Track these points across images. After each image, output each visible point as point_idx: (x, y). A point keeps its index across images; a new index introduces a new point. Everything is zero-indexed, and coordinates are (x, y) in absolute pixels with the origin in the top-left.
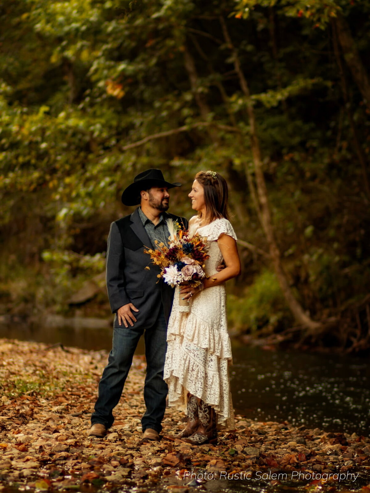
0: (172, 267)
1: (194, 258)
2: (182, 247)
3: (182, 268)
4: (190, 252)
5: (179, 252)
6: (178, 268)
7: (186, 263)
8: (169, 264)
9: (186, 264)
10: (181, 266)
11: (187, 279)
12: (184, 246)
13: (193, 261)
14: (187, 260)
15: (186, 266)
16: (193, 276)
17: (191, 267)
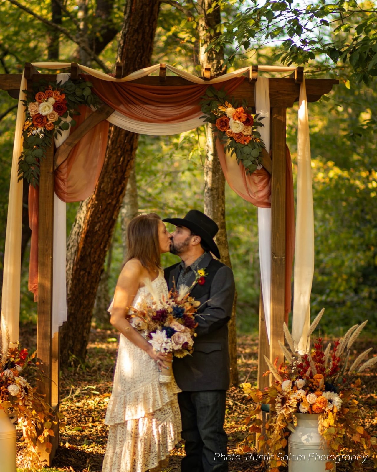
0: (158, 332)
1: (185, 324)
2: (172, 310)
3: (172, 335)
4: (180, 317)
5: (169, 317)
6: (167, 334)
7: (176, 329)
8: (156, 329)
9: (176, 331)
10: (170, 333)
11: (177, 348)
12: (174, 308)
13: (183, 328)
14: (176, 325)
15: (177, 333)
16: (183, 345)
17: (182, 335)
